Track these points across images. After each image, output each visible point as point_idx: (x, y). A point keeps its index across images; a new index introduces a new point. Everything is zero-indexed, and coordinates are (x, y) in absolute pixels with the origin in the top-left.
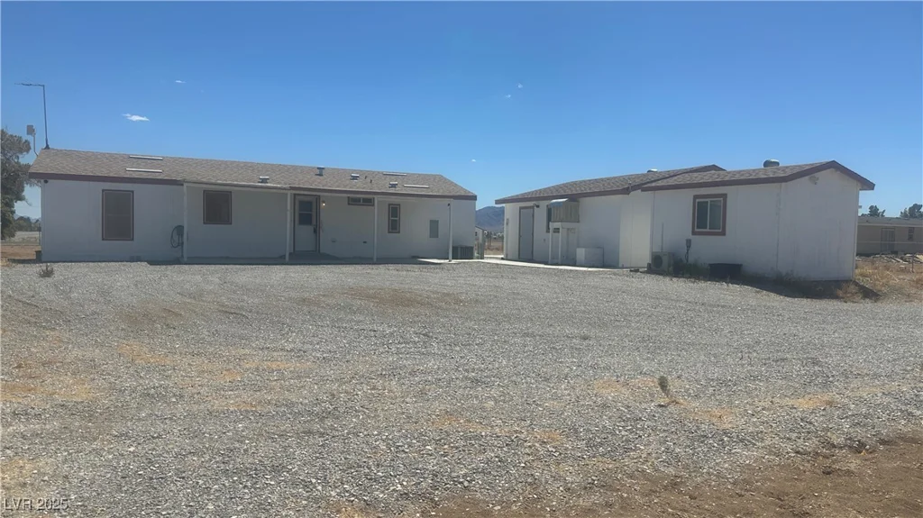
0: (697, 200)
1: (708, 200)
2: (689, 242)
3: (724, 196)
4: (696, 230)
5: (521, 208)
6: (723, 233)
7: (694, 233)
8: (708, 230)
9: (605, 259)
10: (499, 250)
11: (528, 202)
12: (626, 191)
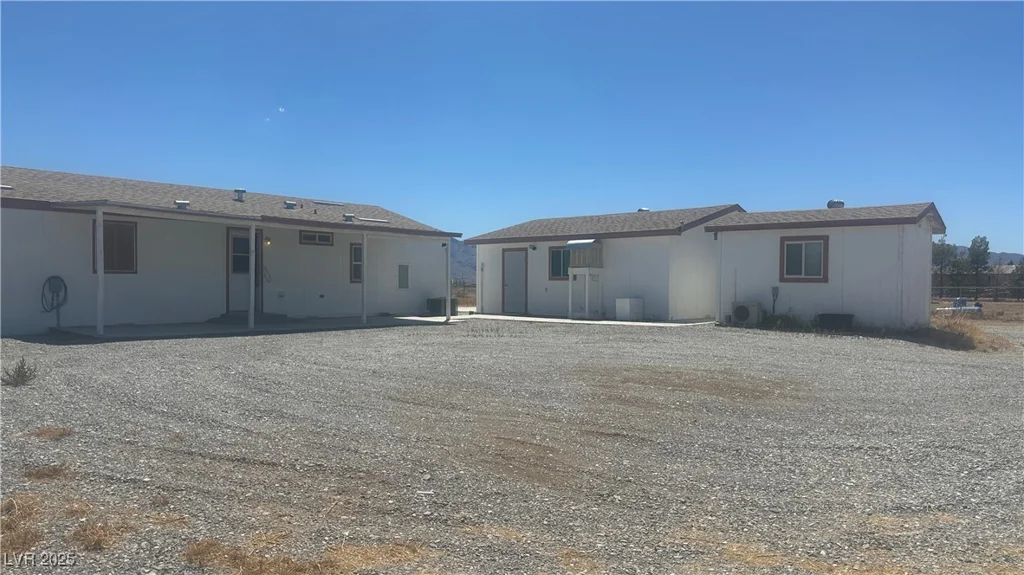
0: (786, 243)
1: (803, 242)
2: (775, 291)
3: (826, 239)
4: (785, 276)
5: (504, 250)
6: (825, 280)
7: (782, 279)
8: (803, 276)
9: (652, 310)
10: (473, 304)
11: (514, 244)
12: (678, 231)
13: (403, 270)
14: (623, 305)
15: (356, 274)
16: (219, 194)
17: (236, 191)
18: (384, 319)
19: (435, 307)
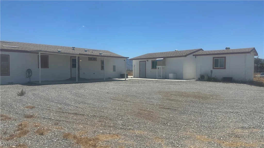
0: (214, 59)
1: (219, 59)
2: (212, 71)
3: (225, 57)
5: (140, 61)
6: (225, 68)
7: (213, 68)
8: (219, 67)
9: (179, 76)
10: (132, 75)
11: (143, 60)
12: (186, 56)
13: (114, 67)
14: (171, 75)
15: (103, 68)
16: (69, 48)
17: (73, 47)
18: (109, 79)
19: (122, 76)
